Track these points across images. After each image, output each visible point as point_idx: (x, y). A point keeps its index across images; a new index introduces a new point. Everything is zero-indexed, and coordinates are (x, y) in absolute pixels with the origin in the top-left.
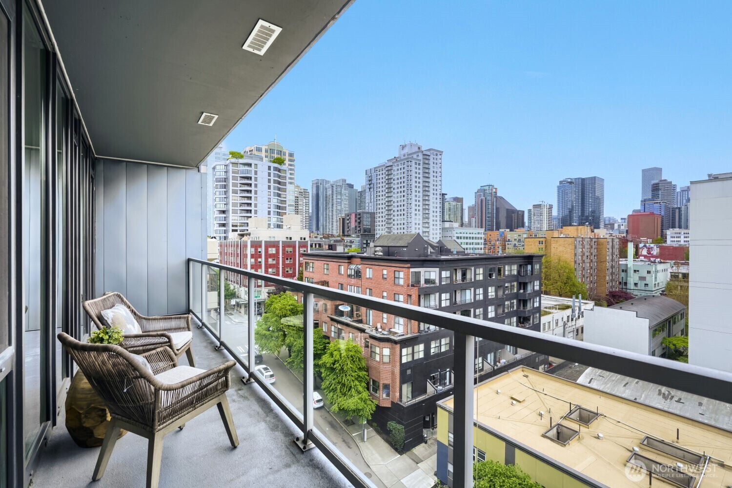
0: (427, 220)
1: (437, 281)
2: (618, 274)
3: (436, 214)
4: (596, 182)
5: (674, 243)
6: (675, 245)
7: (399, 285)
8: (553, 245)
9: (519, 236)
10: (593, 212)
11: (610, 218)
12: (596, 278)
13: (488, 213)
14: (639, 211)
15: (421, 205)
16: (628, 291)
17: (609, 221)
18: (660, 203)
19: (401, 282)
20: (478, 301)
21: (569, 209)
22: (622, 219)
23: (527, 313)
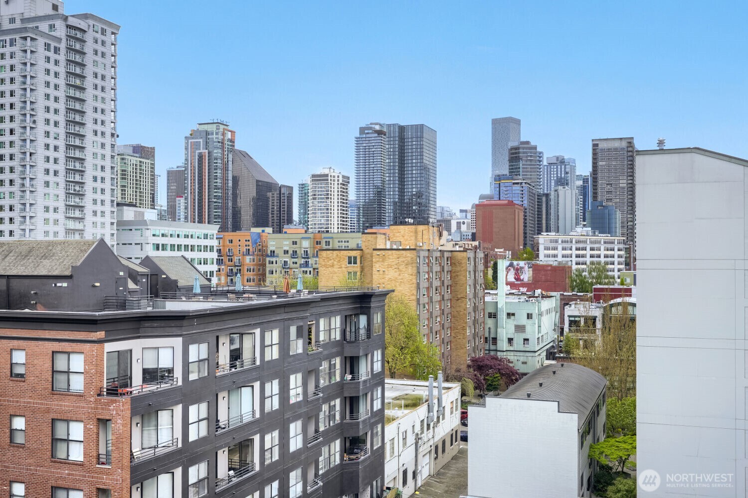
0: (77, 200)
1: (178, 373)
2: (484, 322)
3: (103, 186)
4: (425, 135)
5: (549, 259)
6: (552, 262)
7: (67, 393)
8: (377, 266)
9: (295, 243)
10: (419, 195)
11: (443, 208)
12: (449, 332)
13: (216, 188)
14: (490, 197)
15: (62, 160)
16: (499, 354)
17: (442, 214)
18: (521, 183)
19: (77, 384)
20: (269, 413)
21: (378, 187)
22: (462, 211)
23: (361, 427)
